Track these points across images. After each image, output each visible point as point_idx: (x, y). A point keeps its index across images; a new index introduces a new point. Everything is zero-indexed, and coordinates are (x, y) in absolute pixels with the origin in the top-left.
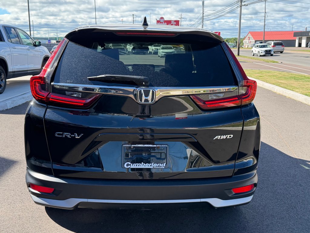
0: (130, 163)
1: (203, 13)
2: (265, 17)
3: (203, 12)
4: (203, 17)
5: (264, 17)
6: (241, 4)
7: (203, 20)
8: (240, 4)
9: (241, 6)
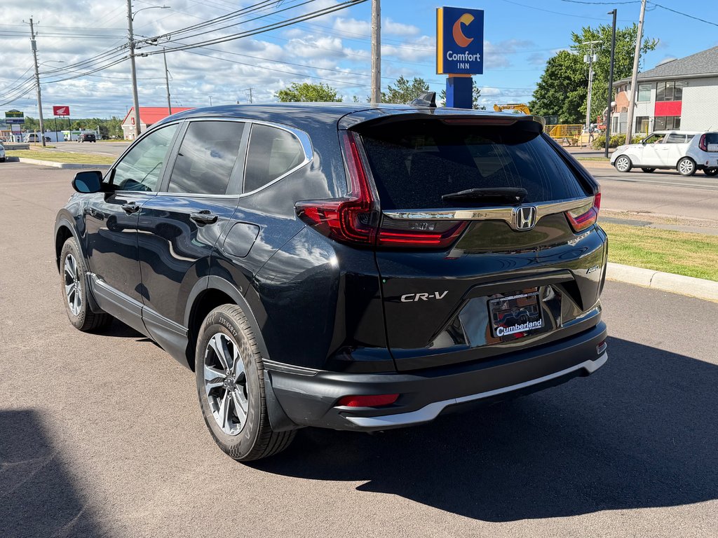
0: (502, 328)
1: (37, 67)
2: (167, 78)
3: (36, 63)
4: (37, 74)
5: (166, 80)
6: (133, 52)
7: (38, 81)
8: (130, 53)
9: (133, 57)
